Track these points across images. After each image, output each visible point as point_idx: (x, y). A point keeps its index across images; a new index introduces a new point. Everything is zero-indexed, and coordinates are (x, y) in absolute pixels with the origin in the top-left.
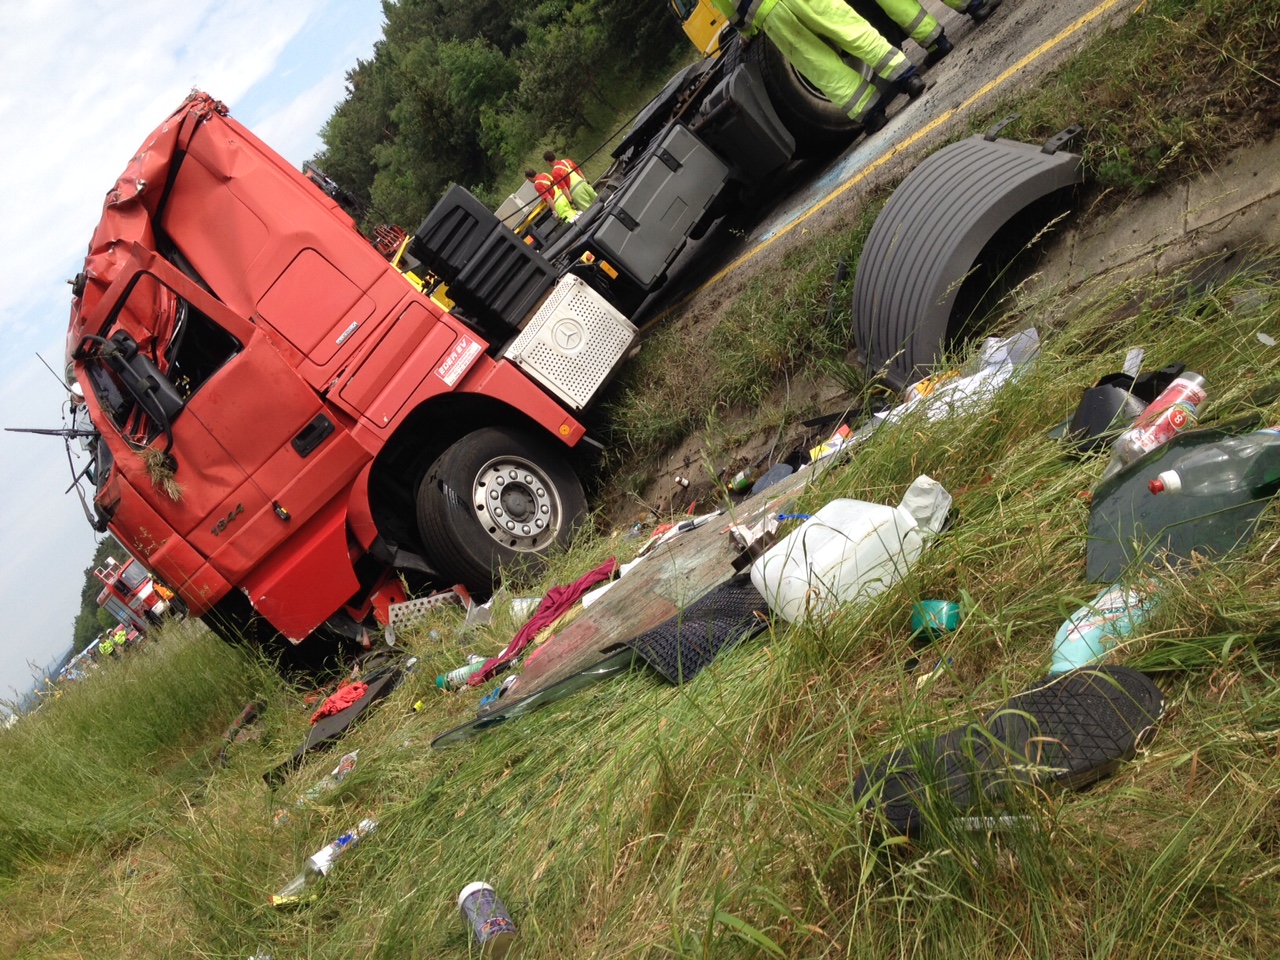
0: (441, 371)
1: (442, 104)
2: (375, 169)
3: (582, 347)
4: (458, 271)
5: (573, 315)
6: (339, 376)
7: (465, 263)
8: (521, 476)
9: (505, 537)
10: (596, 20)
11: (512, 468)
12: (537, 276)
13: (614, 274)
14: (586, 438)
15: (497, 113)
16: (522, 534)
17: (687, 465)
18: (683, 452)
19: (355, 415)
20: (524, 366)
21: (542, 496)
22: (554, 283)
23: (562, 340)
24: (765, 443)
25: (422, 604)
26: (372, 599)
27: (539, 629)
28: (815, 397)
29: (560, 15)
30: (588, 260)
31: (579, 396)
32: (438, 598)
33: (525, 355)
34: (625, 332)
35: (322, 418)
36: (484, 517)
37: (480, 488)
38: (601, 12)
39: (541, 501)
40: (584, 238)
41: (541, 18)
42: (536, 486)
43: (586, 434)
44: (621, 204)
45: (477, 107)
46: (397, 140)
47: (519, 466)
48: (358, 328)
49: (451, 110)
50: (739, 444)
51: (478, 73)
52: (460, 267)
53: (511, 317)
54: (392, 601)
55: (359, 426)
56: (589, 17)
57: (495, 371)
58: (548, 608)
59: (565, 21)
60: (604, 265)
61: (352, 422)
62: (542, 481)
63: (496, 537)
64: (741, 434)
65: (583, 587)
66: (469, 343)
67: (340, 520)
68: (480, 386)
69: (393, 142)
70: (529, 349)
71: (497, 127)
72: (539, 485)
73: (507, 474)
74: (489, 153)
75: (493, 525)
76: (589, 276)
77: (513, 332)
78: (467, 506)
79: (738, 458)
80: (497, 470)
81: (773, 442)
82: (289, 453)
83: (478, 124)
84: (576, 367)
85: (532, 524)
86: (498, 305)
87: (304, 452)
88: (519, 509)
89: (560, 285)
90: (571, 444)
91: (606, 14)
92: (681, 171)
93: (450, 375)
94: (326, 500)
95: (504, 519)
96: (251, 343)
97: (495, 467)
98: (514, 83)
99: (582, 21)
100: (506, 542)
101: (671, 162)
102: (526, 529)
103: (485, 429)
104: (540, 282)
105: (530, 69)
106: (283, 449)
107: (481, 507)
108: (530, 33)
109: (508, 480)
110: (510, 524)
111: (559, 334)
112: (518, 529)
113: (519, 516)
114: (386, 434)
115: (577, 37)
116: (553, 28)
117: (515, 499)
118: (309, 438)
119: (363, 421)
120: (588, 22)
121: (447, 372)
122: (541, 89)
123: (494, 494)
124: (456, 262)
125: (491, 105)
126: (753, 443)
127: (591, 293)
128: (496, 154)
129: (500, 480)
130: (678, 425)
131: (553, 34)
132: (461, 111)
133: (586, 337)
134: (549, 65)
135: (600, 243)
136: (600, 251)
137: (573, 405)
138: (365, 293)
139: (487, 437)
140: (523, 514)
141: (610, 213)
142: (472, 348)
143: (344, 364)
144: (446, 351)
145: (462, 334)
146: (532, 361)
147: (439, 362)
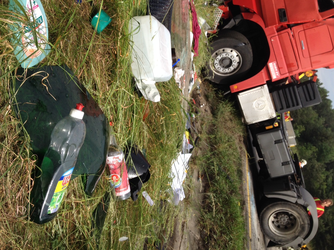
0: (275, 64)
1: (325, 141)
2: (319, 116)
3: (254, 106)
4: (297, 87)
5: (264, 110)
6: (293, 35)
7: (299, 91)
8: (232, 68)
9: (220, 52)
10: (319, 189)
11: (235, 67)
12: (281, 107)
13: (267, 128)
14: (229, 92)
15: (313, 152)
16: (217, 58)
17: (205, 110)
18: (209, 112)
19: (279, 33)
20: (260, 88)
21: (223, 70)
22: (276, 110)
23: (260, 102)
24: (198, 129)
25: (218, 20)
26: (228, 8)
27: (193, 17)
28: (201, 149)
29: (326, 182)
30: (275, 124)
31: (242, 97)
32: (216, 24)
33: (263, 90)
34: (250, 120)
35: (286, 20)
36: (228, 50)
37: (237, 55)
38: (321, 191)
39: (222, 69)
40: (281, 127)
41: (329, 177)
42: (227, 70)
43: (231, 92)
44: (284, 143)
45: (318, 148)
46: (323, 126)
47: (235, 70)
48: (302, 48)
49: (322, 142)
50: (202, 124)
51: (326, 154)
52: (298, 89)
53: (275, 93)
54: (224, 13)
55: (276, 32)
56: (321, 188)
57: (264, 78)
58: (197, 26)
59: (324, 181)
60: (271, 127)
61: (278, 30)
62: (227, 73)
63: (221, 50)
64: (204, 126)
65: (195, 40)
66: (277, 76)
67: (255, 9)
68: (263, 71)
69: (323, 124)
70: (263, 92)
71: (310, 149)
72: (226, 72)
73: (235, 64)
74: (305, 144)
75: (225, 51)
76: (271, 121)
77: (271, 91)
78: (235, 47)
79: (198, 122)
80: (238, 63)
81: (197, 131)
82: (282, 6)
83: (314, 145)
84: (250, 101)
85: (218, 62)
86: (281, 92)
87: (280, 10)
88: (224, 61)
89: (274, 112)
90: (231, 87)
91: (319, 192)
92: (281, 164)
93: (272, 66)
94: (263, 9)
95: (224, 55)
96: (319, 15)
97: (239, 63)
98: (318, 160)
99: (321, 185)
100: (218, 52)
101: (285, 164)
102: (218, 60)
103: (251, 66)
104: (279, 107)
105: (318, 166)
106: (284, 5)
107: (232, 51)
108: (327, 172)
109: (233, 63)
110: (222, 56)
111: (261, 102)
112: (219, 57)
113: (222, 61)
114: (268, 38)
115: (319, 182)
116: (324, 178)
117: (227, 62)
118: (283, 14)
119: (276, 34)
120: (320, 186)
121: (273, 65)
122: (312, 165)
123: (232, 57)
124: (300, 88)
125: (316, 152)
126: (200, 127)
127: (267, 118)
128: (304, 145)
129: (235, 61)
130: (217, 115)
131: (323, 177)
132: (320, 144)
133: (256, 109)
134: (317, 170)
135: (277, 130)
136: (275, 129)
137: (240, 94)
138: (310, 57)
139: (248, 66)
140: (222, 62)
141: (283, 138)
142: (275, 76)
143: (295, 39)
144: (279, 68)
145: (281, 76)
146: (260, 90)
147: (277, 65)
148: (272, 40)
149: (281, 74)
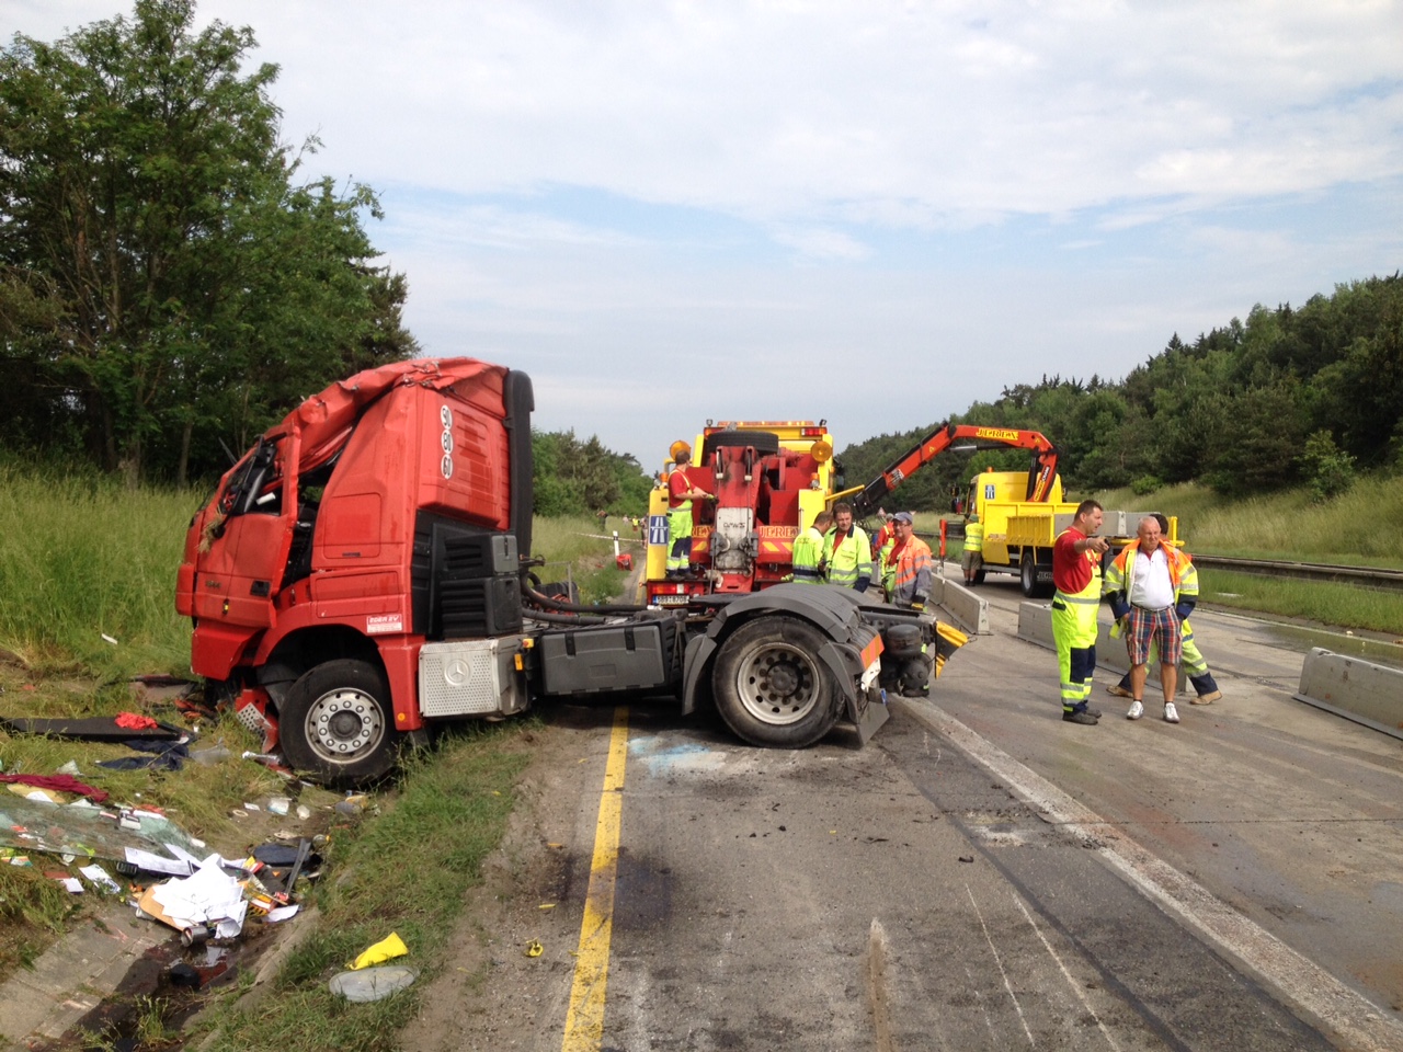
3: (458, 685)
8: (367, 715)
14: (411, 733)
16: (324, 742)
23: (452, 670)
37: (335, 696)
43: (413, 730)
47: (372, 709)
54: (251, 702)
55: (310, 604)
57: (400, 647)
61: (309, 598)
68: (384, 648)
70: (434, 655)
73: (359, 705)
82: (249, 584)
84: (445, 692)
85: (338, 743)
88: (340, 729)
90: (401, 727)
92: (632, 652)
95: (323, 725)
97: (360, 695)
101: (631, 644)
106: (248, 580)
109: (354, 708)
110: (324, 730)
111: (453, 667)
112: (325, 737)
113: (336, 733)
114: (316, 622)
117: (344, 721)
123: (337, 707)
127: (495, 663)
129: (350, 704)
137: (422, 709)
140: (339, 734)
143: (335, 568)
144: (383, 613)
145: (401, 612)
146: (426, 664)
147: (375, 614)
148: (323, 615)
149: (397, 611)
